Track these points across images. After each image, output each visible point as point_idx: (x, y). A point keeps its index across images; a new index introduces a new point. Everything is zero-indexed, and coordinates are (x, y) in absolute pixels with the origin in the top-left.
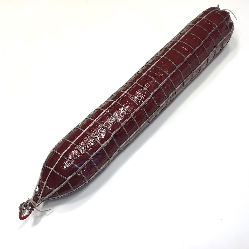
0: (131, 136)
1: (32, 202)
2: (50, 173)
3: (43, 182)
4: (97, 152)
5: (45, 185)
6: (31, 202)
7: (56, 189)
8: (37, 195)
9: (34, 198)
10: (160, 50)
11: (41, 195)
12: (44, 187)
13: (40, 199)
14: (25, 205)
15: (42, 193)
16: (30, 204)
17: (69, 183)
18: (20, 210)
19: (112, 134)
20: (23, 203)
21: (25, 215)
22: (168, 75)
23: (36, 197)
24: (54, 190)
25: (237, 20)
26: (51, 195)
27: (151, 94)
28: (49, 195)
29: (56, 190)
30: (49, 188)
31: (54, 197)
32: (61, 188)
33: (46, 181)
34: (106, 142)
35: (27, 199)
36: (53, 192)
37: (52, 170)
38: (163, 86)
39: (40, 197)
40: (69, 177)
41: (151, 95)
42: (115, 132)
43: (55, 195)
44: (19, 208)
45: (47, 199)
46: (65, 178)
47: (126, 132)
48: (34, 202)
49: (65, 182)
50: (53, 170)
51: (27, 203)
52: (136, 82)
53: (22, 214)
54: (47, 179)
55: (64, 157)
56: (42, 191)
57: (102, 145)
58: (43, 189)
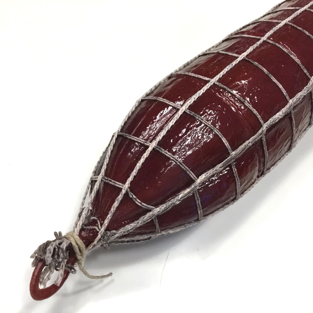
1: (77, 241)
2: (146, 155)
3: (118, 184)
5: (124, 191)
6: (74, 244)
7: (158, 209)
8: (94, 223)
9: (82, 230)
11: (106, 222)
12: (120, 197)
13: (99, 236)
14: (54, 249)
15: (109, 216)
16: (70, 248)
17: (197, 196)
18: (35, 264)
20: (48, 243)
21: (49, 284)
23: (91, 227)
24: (150, 211)
26: (138, 226)
28: (130, 227)
29: (157, 210)
30: (138, 202)
31: (141, 234)
32: (175, 208)
33: (130, 179)
35: (56, 234)
36: (147, 217)
37: (150, 149)
39: (103, 229)
40: (203, 177)
43: (149, 228)
44: (32, 260)
45: (117, 238)
46: (192, 175)
48: (80, 242)
50: (154, 149)
51: (60, 244)
53: (41, 280)
54: (134, 173)
55: (192, 114)
56: (113, 210)
57: (291, 101)
58: (116, 204)
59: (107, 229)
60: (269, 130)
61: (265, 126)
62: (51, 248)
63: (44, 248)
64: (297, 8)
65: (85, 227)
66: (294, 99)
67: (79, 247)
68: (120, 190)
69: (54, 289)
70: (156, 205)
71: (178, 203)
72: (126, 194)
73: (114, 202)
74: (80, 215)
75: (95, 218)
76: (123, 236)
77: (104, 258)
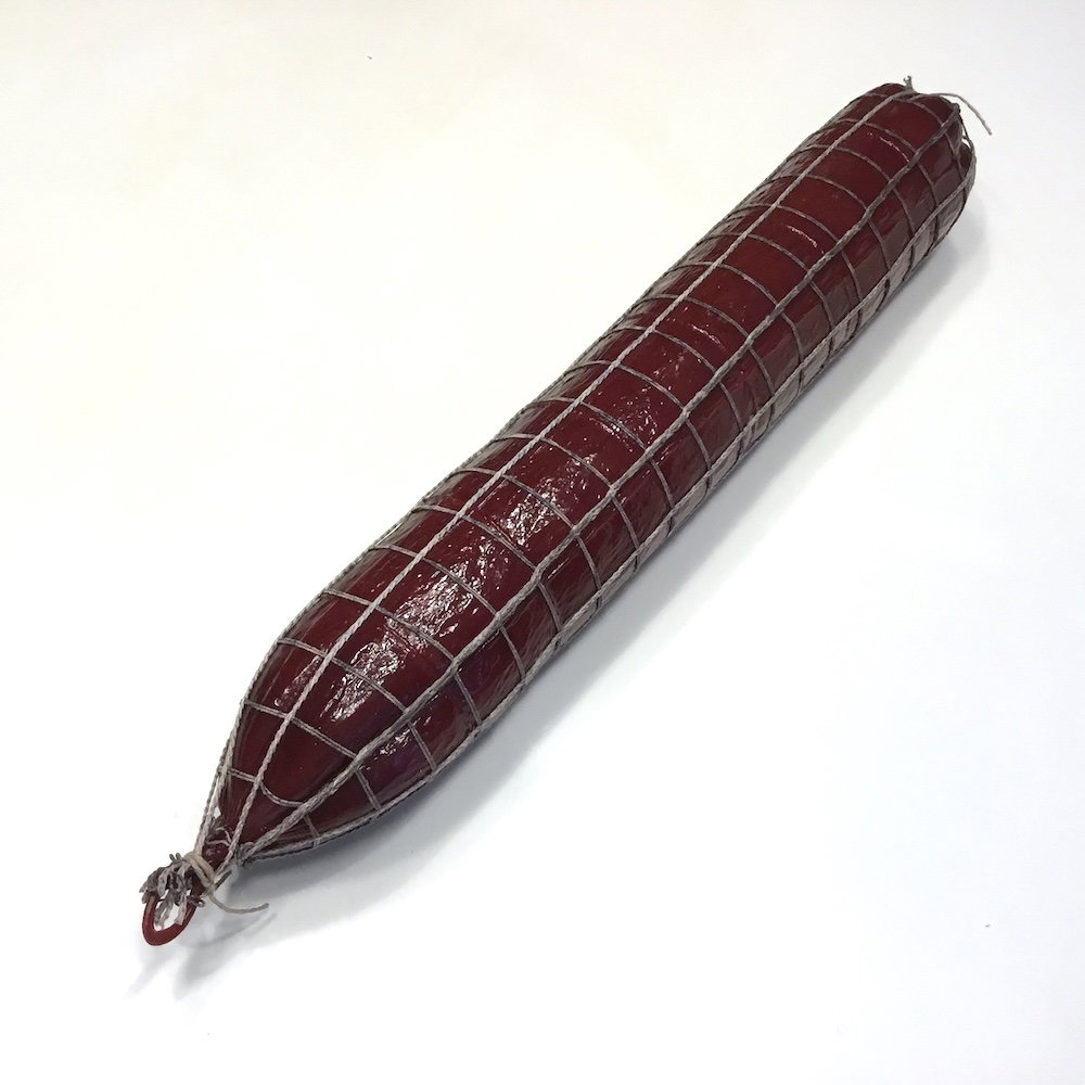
0: (608, 582)
1: (200, 865)
2: (281, 732)
3: (249, 778)
4: (479, 644)
5: (256, 787)
6: (196, 867)
7: (306, 805)
8: (221, 836)
9: (205, 848)
10: (698, 245)
11: (238, 832)
12: (252, 795)
13: (231, 853)
14: (169, 877)
15: (240, 825)
16: (191, 874)
17: (362, 779)
18: (146, 900)
19: (537, 570)
20: (160, 870)
21: (168, 924)
22: (745, 333)
23: (217, 842)
24: (296, 808)
25: (990, 134)
26: (282, 832)
27: (685, 409)
28: (271, 835)
29: (305, 807)
30: (275, 799)
31: (294, 841)
32: (329, 799)
33: (263, 769)
34: (515, 599)
35: (171, 856)
36: (292, 819)
37: (286, 722)
38: (725, 379)
39: (234, 843)
40: (364, 752)
41: (685, 413)
42: (546, 559)
43: (299, 832)
44: (142, 894)
45: (256, 852)
46: (347, 752)
47: (591, 564)
48: (204, 864)
49: (346, 772)
50: (291, 722)
51: (177, 870)
52: (616, 363)
53: (156, 919)
54: (267, 760)
55: (341, 664)
56: (244, 813)
57: (498, 615)
58: (247, 806)
59: (241, 842)
60: (463, 664)
61: (456, 661)
62: (164, 876)
63: (154, 878)
64: (530, 436)
65: (208, 843)
66: (504, 610)
67: (203, 871)
68: (252, 785)
69: (176, 930)
70: (304, 800)
71: (332, 792)
72: (259, 791)
73: (245, 803)
74: (202, 827)
75: (222, 829)
76: (265, 849)
77: (260, 883)
